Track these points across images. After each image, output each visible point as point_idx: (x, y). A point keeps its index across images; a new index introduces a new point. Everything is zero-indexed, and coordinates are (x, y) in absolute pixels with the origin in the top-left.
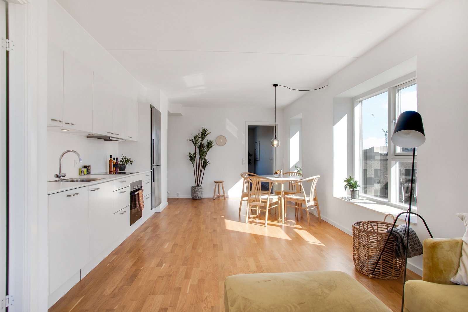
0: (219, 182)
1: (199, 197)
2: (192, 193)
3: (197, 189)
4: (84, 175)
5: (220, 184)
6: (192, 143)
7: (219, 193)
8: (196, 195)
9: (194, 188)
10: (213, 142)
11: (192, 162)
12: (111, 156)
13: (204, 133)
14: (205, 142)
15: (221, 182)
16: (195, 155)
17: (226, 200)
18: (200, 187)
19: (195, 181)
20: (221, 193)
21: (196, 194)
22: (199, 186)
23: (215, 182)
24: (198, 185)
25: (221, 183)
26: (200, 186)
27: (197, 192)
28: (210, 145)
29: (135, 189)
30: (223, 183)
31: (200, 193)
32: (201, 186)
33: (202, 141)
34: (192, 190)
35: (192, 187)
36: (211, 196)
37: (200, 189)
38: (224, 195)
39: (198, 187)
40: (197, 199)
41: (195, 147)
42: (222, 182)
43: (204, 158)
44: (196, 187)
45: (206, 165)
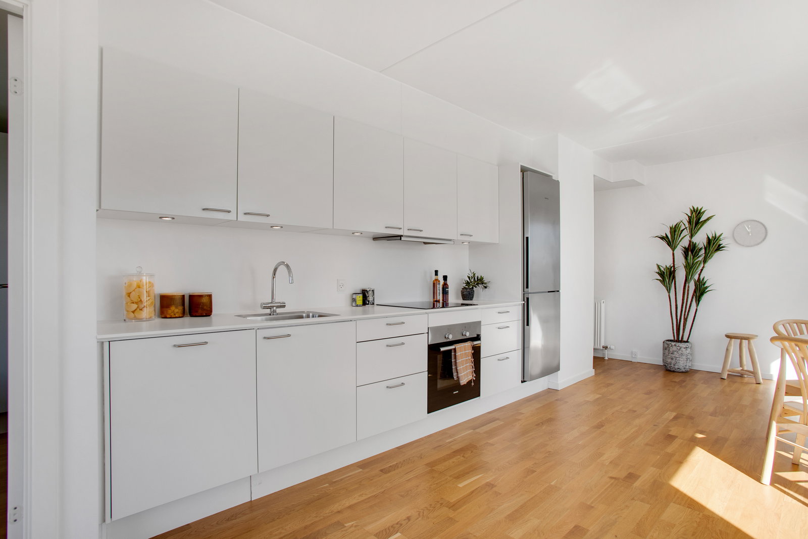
0: (741, 338)
1: (681, 367)
2: (663, 356)
3: (674, 348)
4: (357, 306)
5: (745, 342)
6: (664, 243)
7: (741, 366)
8: (673, 362)
9: (668, 345)
10: (721, 237)
11: (665, 286)
12: (436, 272)
13: (696, 219)
14: (700, 239)
15: (745, 339)
16: (672, 269)
17: (761, 387)
18: (683, 345)
19: (673, 330)
20: (748, 366)
21: (672, 359)
22: (682, 341)
23: (727, 336)
24: (678, 340)
25: (747, 341)
26: (685, 342)
27: (676, 355)
28: (714, 245)
29: (448, 340)
30: (752, 341)
31: (684, 357)
32: (687, 342)
33: (692, 236)
34: (665, 349)
35: (664, 342)
36: (717, 368)
37: (682, 349)
38: (754, 373)
39: (678, 344)
40: (674, 371)
41: (673, 251)
42: (748, 339)
43: (696, 277)
44: (673, 344)
45: (702, 294)
